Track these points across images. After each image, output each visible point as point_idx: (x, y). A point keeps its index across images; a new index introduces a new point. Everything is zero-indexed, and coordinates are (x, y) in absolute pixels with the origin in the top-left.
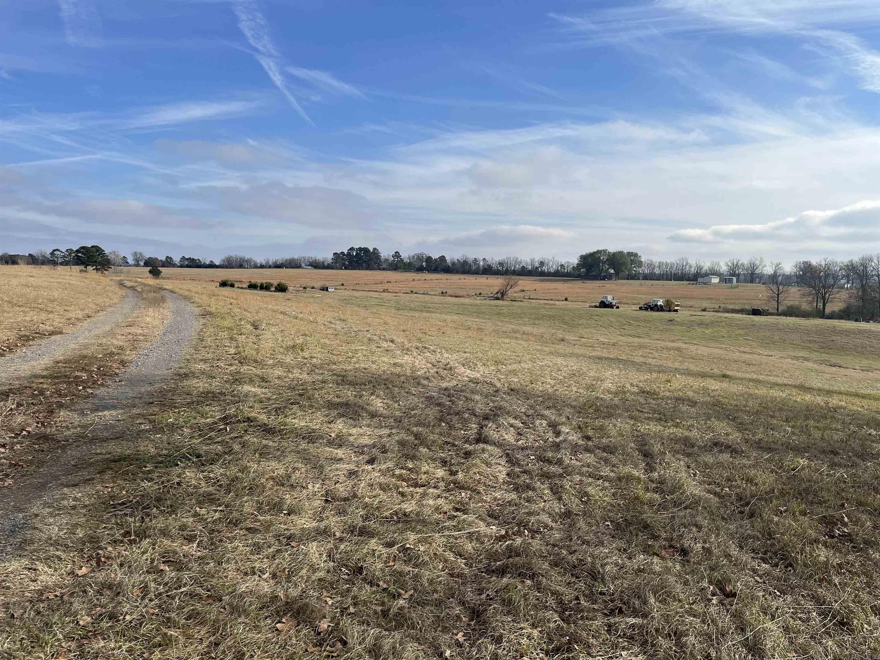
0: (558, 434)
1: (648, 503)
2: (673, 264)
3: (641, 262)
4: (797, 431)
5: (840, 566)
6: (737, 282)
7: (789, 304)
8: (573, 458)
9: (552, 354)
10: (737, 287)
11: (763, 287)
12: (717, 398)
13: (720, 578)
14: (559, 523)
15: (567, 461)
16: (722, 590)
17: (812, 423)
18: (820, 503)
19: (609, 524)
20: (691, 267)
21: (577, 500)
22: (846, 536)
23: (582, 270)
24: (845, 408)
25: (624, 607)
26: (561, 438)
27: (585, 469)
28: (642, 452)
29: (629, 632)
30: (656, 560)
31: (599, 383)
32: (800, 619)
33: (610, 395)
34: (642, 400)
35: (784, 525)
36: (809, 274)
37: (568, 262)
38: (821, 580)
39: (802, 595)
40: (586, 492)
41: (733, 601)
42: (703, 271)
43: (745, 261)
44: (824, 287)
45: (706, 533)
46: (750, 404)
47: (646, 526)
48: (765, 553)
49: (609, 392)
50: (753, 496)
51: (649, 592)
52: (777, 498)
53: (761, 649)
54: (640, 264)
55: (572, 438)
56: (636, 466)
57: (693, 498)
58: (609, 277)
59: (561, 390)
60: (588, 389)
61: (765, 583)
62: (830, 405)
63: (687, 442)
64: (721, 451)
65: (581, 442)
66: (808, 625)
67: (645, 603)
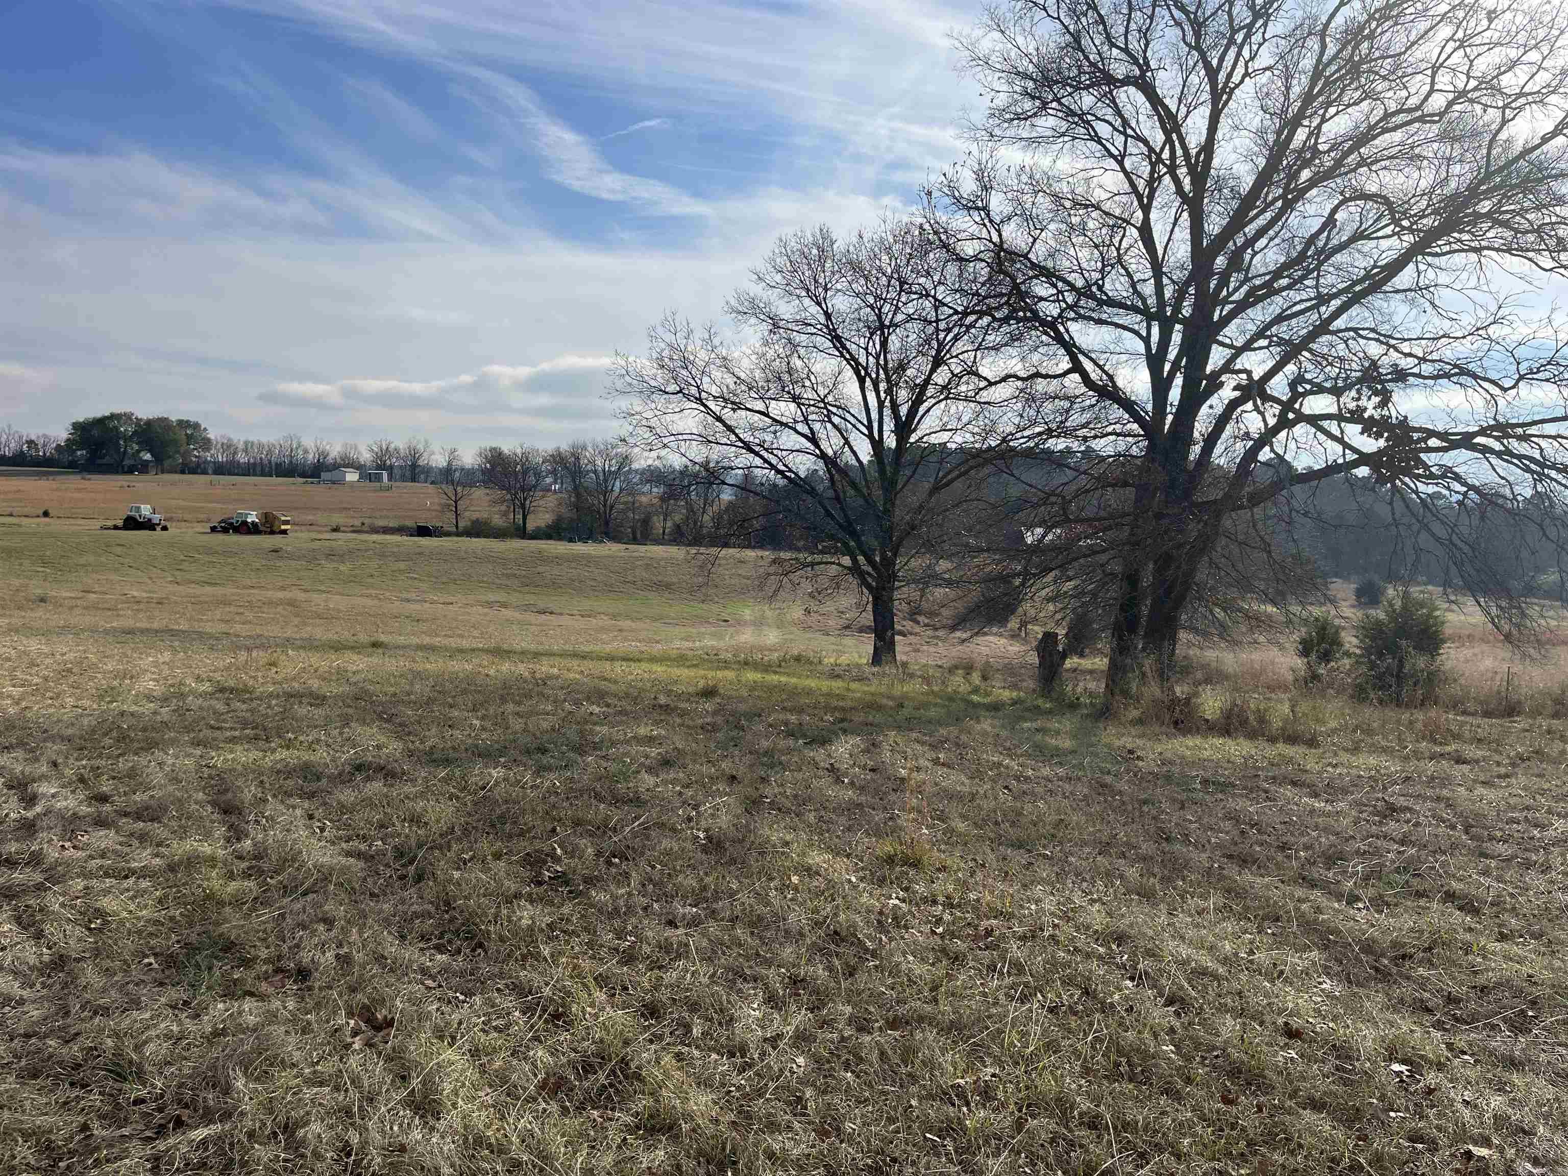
0: (30, 800)
1: (233, 901)
2: (274, 445)
3: (209, 440)
4: (488, 724)
5: (551, 926)
6: (390, 479)
7: (475, 516)
8: (67, 844)
9: (17, 631)
10: (389, 489)
11: (431, 489)
12: (361, 685)
13: (366, 1001)
14: (38, 985)
15: (52, 854)
16: (370, 1021)
17: (510, 707)
18: (522, 834)
19: (152, 960)
20: (306, 451)
21: (79, 931)
22: (559, 877)
23: (79, 453)
24: (557, 678)
25: (185, 1114)
26: (38, 809)
27: (94, 864)
28: (219, 805)
29: (195, 1158)
30: (248, 1004)
31: (127, 681)
32: (496, 1028)
33: (152, 705)
34: (220, 707)
35: (467, 882)
36: (499, 469)
37: (45, 436)
38: (524, 958)
39: (498, 990)
40: (97, 910)
41: (389, 1034)
42: (330, 459)
43: (400, 443)
44: (523, 489)
45: (342, 928)
46: (417, 687)
47: (229, 947)
48: (441, 937)
49: (150, 698)
50: (420, 846)
51: (234, 1070)
52: (459, 840)
53: (435, 1101)
54: (206, 444)
55: (65, 803)
56: (207, 835)
57: (319, 871)
58: (143, 468)
59: (40, 709)
60: (101, 697)
61: (440, 986)
62: (538, 676)
63: (308, 771)
64: (368, 779)
65: (85, 809)
66: (508, 1035)
67: (227, 1090)
